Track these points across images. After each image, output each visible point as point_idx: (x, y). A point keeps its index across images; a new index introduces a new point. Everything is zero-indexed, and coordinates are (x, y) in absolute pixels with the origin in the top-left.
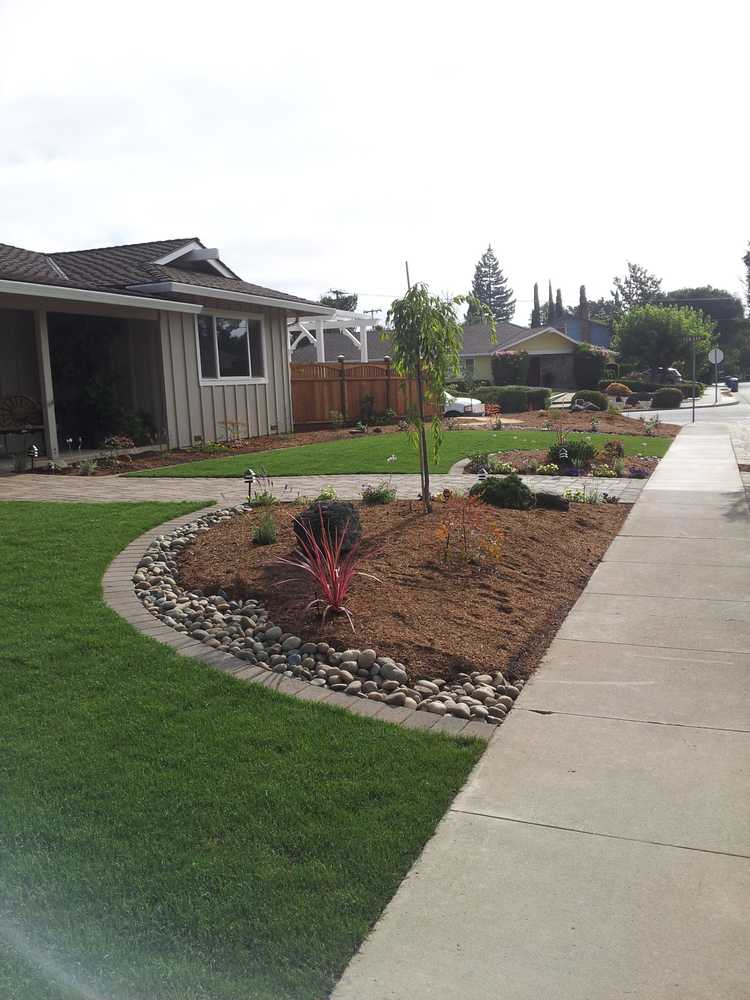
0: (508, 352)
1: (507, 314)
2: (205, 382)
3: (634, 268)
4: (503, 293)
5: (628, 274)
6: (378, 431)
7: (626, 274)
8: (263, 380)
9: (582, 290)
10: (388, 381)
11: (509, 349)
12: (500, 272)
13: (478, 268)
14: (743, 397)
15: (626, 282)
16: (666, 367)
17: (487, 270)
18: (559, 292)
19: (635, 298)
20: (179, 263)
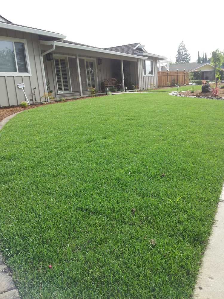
0: (196, 71)
1: (188, 61)
2: (144, 75)
4: (187, 54)
8: (153, 75)
10: (178, 75)
11: (196, 70)
12: (186, 48)
13: (179, 47)
17: (182, 47)
18: (206, 53)
20: (137, 49)
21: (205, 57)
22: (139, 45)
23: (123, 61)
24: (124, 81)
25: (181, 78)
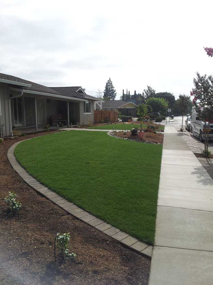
0: (121, 108)
1: (114, 96)
2: (84, 114)
3: (149, 87)
4: (113, 91)
5: (148, 89)
6: (112, 124)
7: (147, 89)
8: (91, 113)
9: (135, 92)
12: (112, 85)
13: (107, 84)
14: (175, 120)
15: (147, 91)
16: (157, 112)
17: (109, 84)
18: (129, 92)
19: (149, 95)
20: (79, 91)
21: (128, 94)
22: (80, 88)
23: (69, 102)
24: (69, 118)
25: (112, 116)
